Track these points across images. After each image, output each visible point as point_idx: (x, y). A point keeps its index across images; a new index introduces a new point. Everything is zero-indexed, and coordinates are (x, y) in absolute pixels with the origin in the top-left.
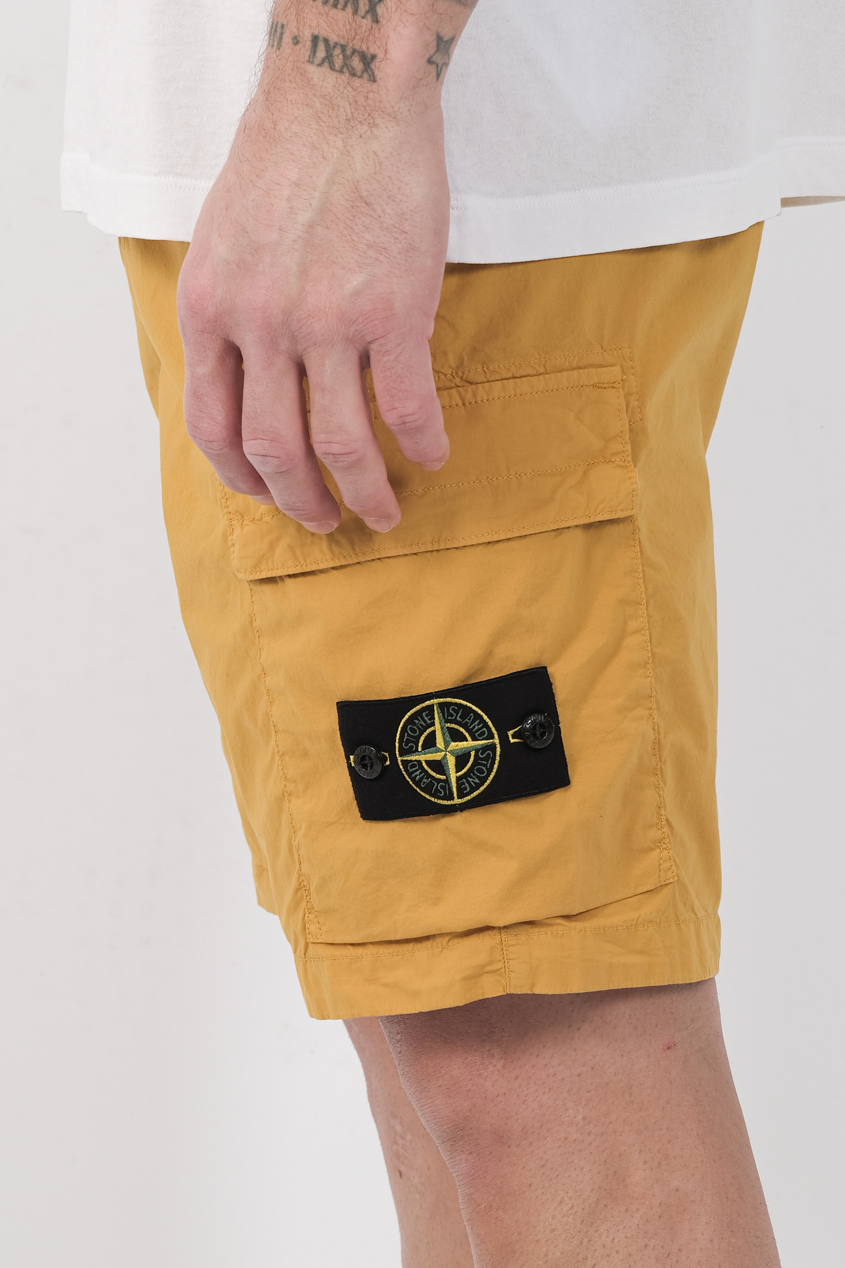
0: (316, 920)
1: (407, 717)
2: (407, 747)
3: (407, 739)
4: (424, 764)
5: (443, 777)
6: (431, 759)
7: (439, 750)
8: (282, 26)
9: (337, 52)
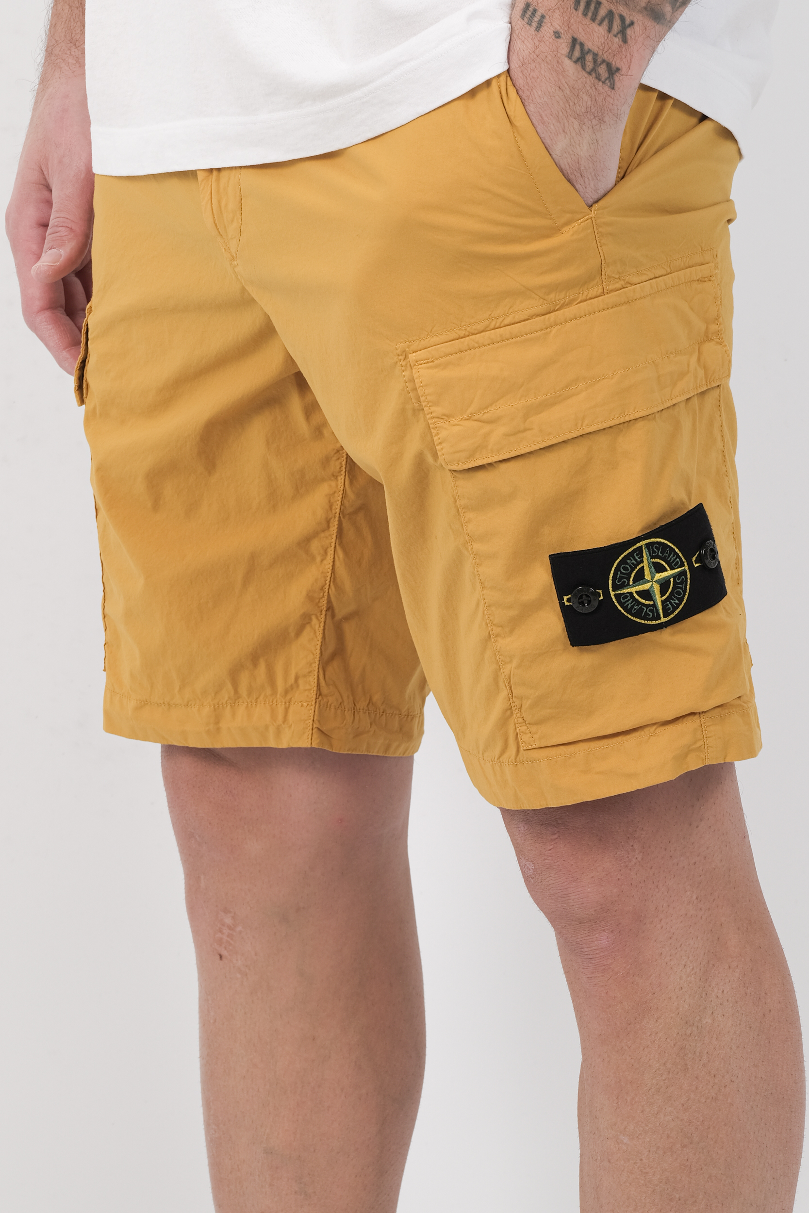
0: (528, 731)
1: (620, 558)
2: (620, 583)
3: (620, 576)
4: (635, 595)
5: (651, 603)
6: (641, 590)
7: (648, 582)
8: (543, 17)
9: (589, 58)
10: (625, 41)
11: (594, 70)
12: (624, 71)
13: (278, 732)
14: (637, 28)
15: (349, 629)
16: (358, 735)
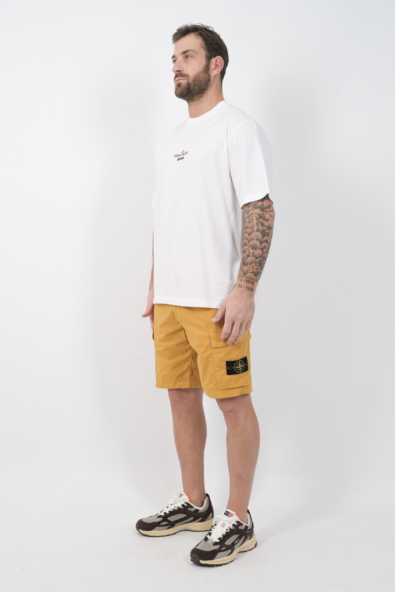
3: (236, 365)
4: (237, 368)
5: (239, 370)
7: (239, 366)
8: (242, 285)
9: (249, 289)
10: (254, 285)
11: (250, 290)
12: (254, 289)
13: (184, 386)
14: (255, 283)
15: (194, 370)
16: (196, 385)
